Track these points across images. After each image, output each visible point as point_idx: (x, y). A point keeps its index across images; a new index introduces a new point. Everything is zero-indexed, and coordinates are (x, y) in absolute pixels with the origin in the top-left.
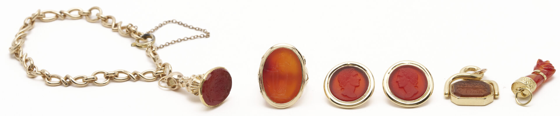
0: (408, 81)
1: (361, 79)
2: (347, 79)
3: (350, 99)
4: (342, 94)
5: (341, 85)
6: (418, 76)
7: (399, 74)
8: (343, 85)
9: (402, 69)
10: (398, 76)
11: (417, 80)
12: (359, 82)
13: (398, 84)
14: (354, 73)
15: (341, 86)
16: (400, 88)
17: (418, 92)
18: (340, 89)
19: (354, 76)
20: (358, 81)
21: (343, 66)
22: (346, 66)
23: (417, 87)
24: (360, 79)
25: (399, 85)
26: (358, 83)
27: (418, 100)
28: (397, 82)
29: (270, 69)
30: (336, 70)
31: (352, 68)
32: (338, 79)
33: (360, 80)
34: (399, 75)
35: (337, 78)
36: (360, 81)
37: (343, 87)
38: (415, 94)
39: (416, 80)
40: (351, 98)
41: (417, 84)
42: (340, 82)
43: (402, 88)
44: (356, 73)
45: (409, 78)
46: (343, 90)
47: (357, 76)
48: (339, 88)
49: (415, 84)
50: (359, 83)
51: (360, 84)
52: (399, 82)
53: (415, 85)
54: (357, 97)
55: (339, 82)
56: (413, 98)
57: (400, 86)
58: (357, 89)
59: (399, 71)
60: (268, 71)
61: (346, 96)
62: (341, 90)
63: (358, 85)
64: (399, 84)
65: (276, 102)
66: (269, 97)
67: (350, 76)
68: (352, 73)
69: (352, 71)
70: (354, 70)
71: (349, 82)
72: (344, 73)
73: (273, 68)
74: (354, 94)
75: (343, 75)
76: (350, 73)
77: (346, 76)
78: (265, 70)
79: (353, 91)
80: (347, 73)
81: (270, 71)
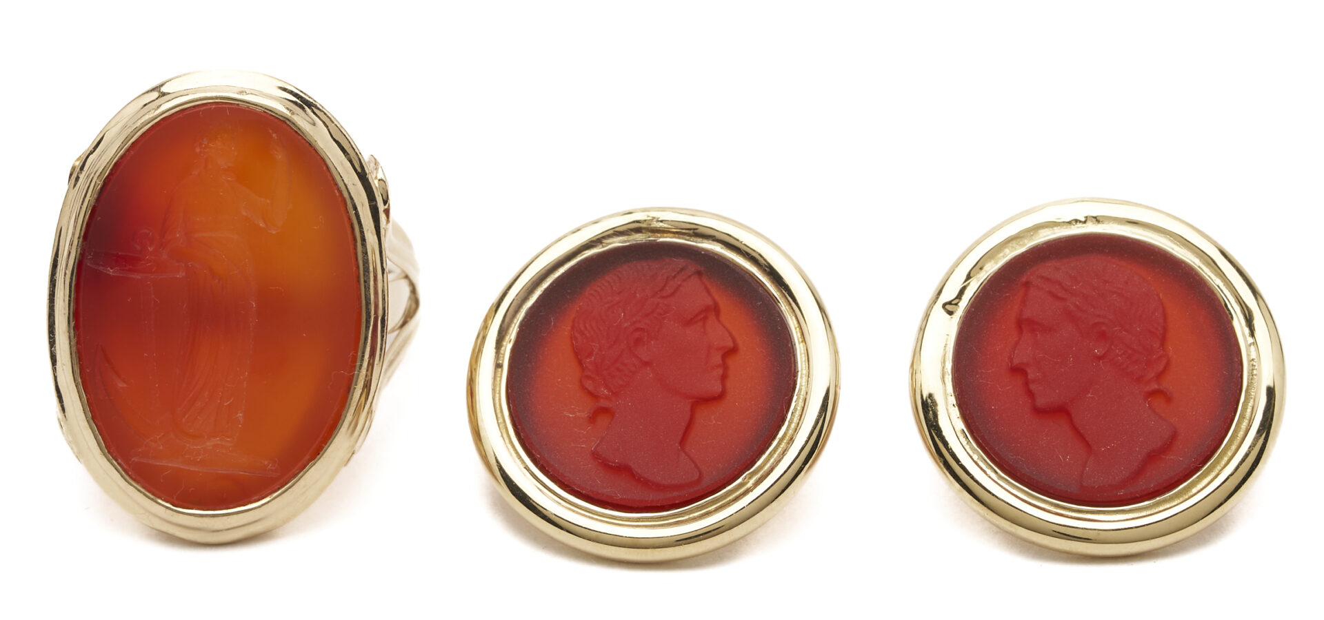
0: (1099, 358)
1: (740, 343)
2: (638, 341)
3: (651, 497)
4: (595, 455)
5: (589, 385)
6: (1165, 315)
7: (1028, 313)
8: (607, 387)
9: (1048, 269)
10: (1022, 324)
11: (1163, 340)
12: (725, 367)
13: (1027, 383)
14: (695, 294)
15: (590, 394)
16: (1038, 411)
17: (1174, 436)
18: (584, 415)
19: (689, 322)
20: (717, 359)
21: (616, 243)
22: (639, 238)
23: (1169, 399)
24: (730, 344)
25: (1030, 394)
26: (720, 371)
27: (1177, 495)
28: (1018, 371)
29: (127, 261)
30: (562, 270)
31: (680, 262)
32: (572, 338)
33: (733, 351)
34: (1030, 322)
35: (565, 329)
36: (732, 363)
37: (603, 403)
38: (1154, 456)
39: (1156, 345)
40: (658, 487)
41: (1159, 376)
42: (587, 361)
43: (1060, 411)
44: (709, 302)
45: (1103, 336)
46: (603, 421)
47: (712, 318)
48: (578, 410)
49: (1151, 375)
50: (724, 378)
51: (729, 384)
52: (1032, 374)
53: (1155, 386)
54: (707, 482)
55: (580, 363)
56: (1142, 485)
57: (1041, 402)
58: (709, 419)
59: (1027, 284)
60: (111, 272)
61: (623, 470)
62: (592, 419)
63: (717, 388)
64: (1033, 387)
65: (175, 498)
66: (120, 461)
67: (664, 319)
68: (673, 294)
69: (679, 283)
70: (689, 277)
71: (648, 368)
72: (620, 292)
73: (151, 249)
74: (683, 455)
75: (613, 313)
76: (663, 297)
77: (634, 319)
78: (94, 266)
79: (680, 438)
80: (638, 295)
81: (130, 270)
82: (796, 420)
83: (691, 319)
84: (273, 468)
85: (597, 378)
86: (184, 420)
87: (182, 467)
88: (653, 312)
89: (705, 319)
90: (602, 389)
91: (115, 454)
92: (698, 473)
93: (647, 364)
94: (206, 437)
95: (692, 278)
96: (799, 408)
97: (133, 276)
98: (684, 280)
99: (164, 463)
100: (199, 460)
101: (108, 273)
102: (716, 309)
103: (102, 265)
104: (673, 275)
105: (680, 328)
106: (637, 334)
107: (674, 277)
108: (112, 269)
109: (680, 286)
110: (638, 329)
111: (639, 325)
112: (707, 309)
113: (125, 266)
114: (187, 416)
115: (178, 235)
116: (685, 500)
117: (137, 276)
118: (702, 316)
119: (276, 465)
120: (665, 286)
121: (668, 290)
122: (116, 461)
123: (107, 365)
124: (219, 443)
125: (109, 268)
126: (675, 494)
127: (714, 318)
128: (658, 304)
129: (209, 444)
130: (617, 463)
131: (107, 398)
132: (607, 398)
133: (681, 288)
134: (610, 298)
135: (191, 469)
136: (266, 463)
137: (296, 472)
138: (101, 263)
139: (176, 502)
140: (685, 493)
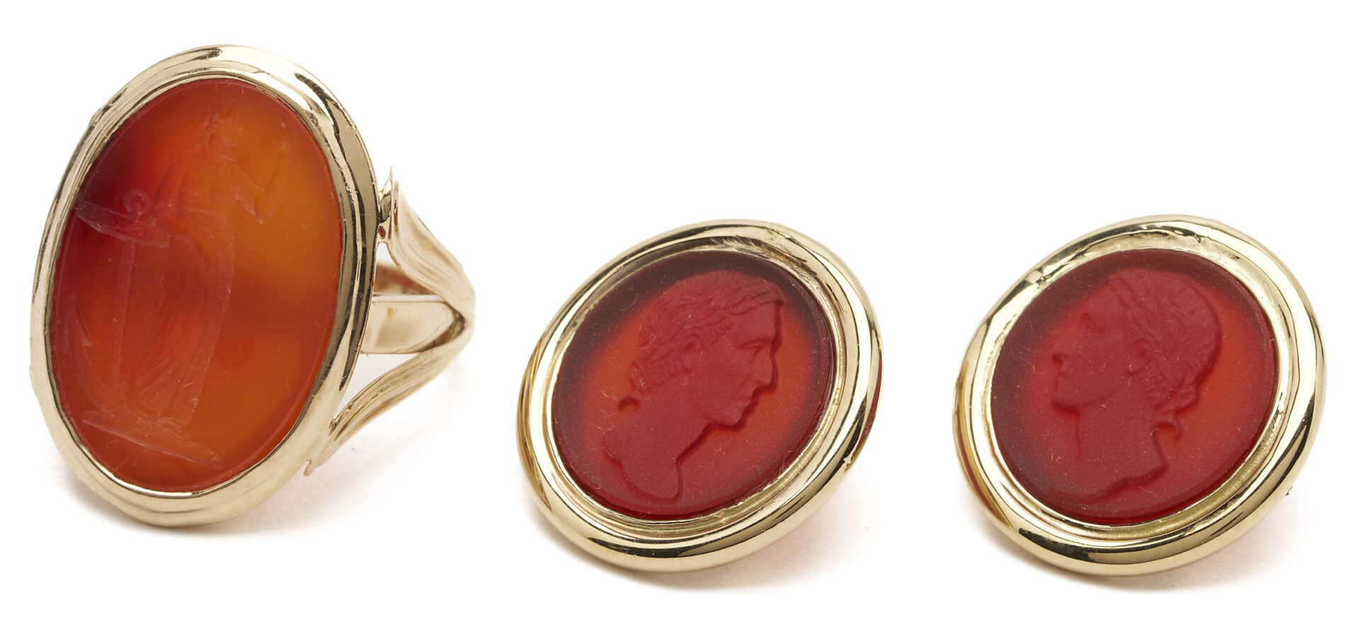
0: (1130, 374)
1: (779, 383)
2: (689, 347)
12: (754, 401)
13: (1058, 374)
15: (630, 381)
20: (750, 391)
24: (770, 382)
25: (1056, 386)
26: (747, 403)
28: (1058, 360)
33: (768, 389)
37: (636, 395)
45: (1143, 353)
46: (627, 411)
47: (767, 349)
49: (1172, 407)
52: (1065, 366)
57: (1058, 395)
62: (621, 406)
64: (1060, 380)
65: (117, 468)
66: (72, 420)
67: (723, 334)
68: (743, 313)
69: (753, 305)
70: (767, 303)
71: (686, 377)
72: (699, 294)
73: (140, 213)
74: (675, 470)
75: (683, 311)
76: (732, 314)
77: (697, 325)
78: (84, 219)
79: (679, 452)
80: (712, 303)
81: (118, 231)
82: (792, 476)
83: (745, 344)
84: (218, 460)
85: (642, 368)
86: (142, 393)
87: (130, 440)
88: (716, 324)
89: (759, 348)
90: (641, 381)
91: (68, 413)
92: (676, 493)
93: (688, 371)
94: (160, 414)
95: (769, 305)
96: (800, 466)
97: (119, 237)
98: (761, 305)
99: (113, 432)
100: (146, 436)
101: (95, 228)
102: (776, 343)
103: (92, 220)
104: (753, 295)
105: (732, 348)
106: (692, 339)
107: (753, 298)
108: (101, 225)
109: (753, 308)
110: (694, 335)
111: (697, 332)
112: (763, 340)
113: (115, 226)
114: (146, 389)
115: (170, 206)
116: (656, 513)
117: (121, 238)
118: (757, 344)
119: (221, 458)
120: (739, 303)
121: (740, 308)
122: (69, 419)
123: (77, 321)
124: (170, 423)
125: (99, 225)
126: (649, 504)
127: (769, 350)
128: (724, 318)
129: (160, 422)
130: (614, 455)
131: (70, 353)
132: (641, 391)
133: (753, 311)
134: (688, 297)
135: (139, 444)
136: (212, 453)
137: (241, 469)
138: (92, 217)
139: (118, 474)
140: (658, 508)
